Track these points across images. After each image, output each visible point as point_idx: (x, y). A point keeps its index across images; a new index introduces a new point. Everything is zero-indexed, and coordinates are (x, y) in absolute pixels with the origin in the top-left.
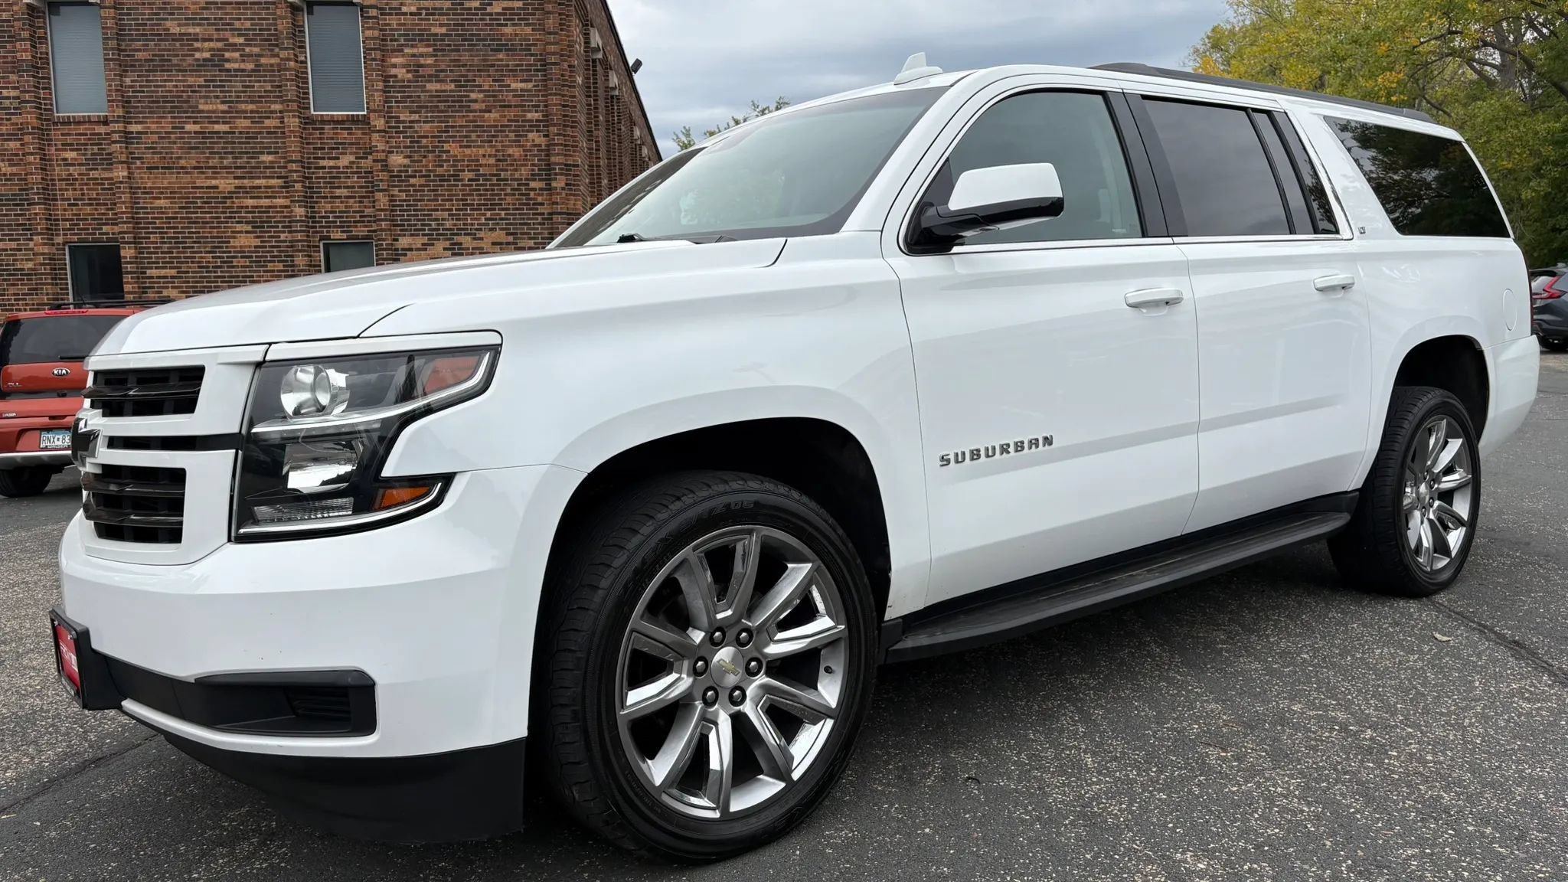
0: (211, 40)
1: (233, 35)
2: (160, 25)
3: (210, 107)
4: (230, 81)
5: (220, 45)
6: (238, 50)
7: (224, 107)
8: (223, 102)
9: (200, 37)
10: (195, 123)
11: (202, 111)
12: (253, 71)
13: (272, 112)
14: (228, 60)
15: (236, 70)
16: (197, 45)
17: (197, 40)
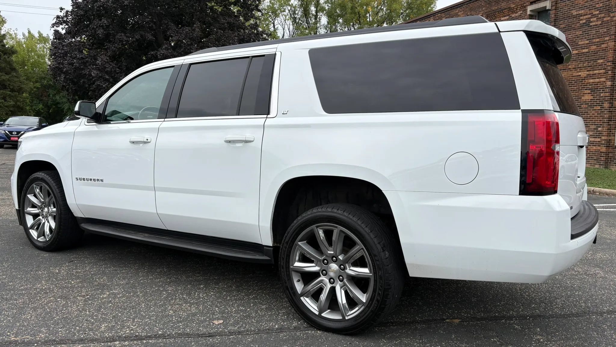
0: (587, 15)
1: (595, 11)
2: (570, 13)
3: (582, 43)
4: (591, 30)
5: (590, 16)
6: (596, 17)
7: (587, 42)
8: (587, 40)
9: (583, 14)
10: (576, 50)
11: (580, 45)
12: (601, 24)
13: (605, 41)
14: (592, 22)
15: (594, 25)
16: (581, 18)
17: (581, 16)
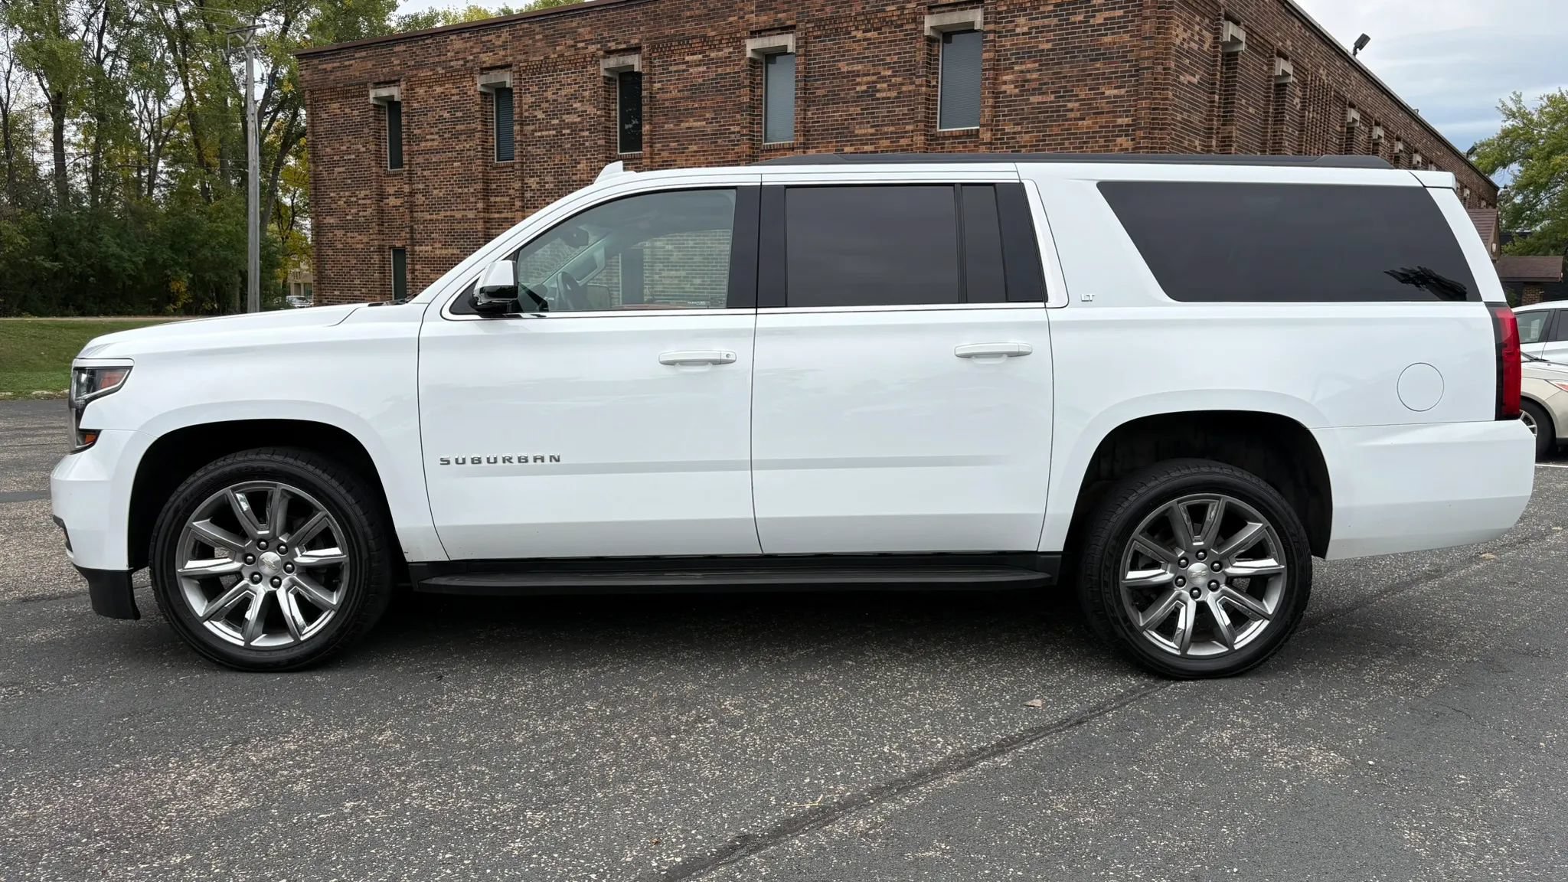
0: (869, 75)
1: (884, 69)
2: (834, 66)
3: (863, 131)
4: (879, 108)
5: (874, 78)
6: (887, 81)
7: (872, 131)
8: (872, 127)
9: (861, 73)
10: (851, 145)
11: (857, 135)
12: (896, 98)
13: (906, 132)
14: (878, 91)
15: (884, 98)
16: (858, 80)
17: (858, 76)
